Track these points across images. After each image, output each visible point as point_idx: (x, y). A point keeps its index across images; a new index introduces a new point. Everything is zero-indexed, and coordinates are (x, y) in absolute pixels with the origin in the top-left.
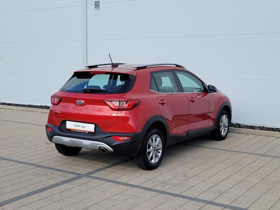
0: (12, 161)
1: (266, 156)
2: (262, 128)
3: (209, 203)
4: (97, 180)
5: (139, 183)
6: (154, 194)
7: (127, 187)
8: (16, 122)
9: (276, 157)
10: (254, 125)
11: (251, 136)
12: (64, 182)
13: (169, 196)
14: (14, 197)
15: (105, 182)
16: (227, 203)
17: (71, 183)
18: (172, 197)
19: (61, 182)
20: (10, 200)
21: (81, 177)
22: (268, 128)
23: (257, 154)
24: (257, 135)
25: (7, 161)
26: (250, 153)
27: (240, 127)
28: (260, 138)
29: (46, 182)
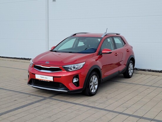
0: (6, 90)
1: (153, 86)
2: (150, 71)
3: (120, 113)
4: (55, 101)
5: (80, 102)
6: (89, 108)
7: (73, 104)
8: (7, 67)
9: (158, 87)
10: (145, 69)
11: (143, 75)
12: (36, 102)
13: (98, 110)
14: (7, 110)
15: (60, 101)
16: (131, 114)
17: (40, 102)
18: (100, 110)
19: (34, 102)
20: (5, 112)
21: (46, 99)
22: (153, 70)
23: (147, 86)
24: (147, 75)
25: (2, 90)
26: (143, 85)
27: (137, 70)
28: (148, 76)
29: (26, 102)
